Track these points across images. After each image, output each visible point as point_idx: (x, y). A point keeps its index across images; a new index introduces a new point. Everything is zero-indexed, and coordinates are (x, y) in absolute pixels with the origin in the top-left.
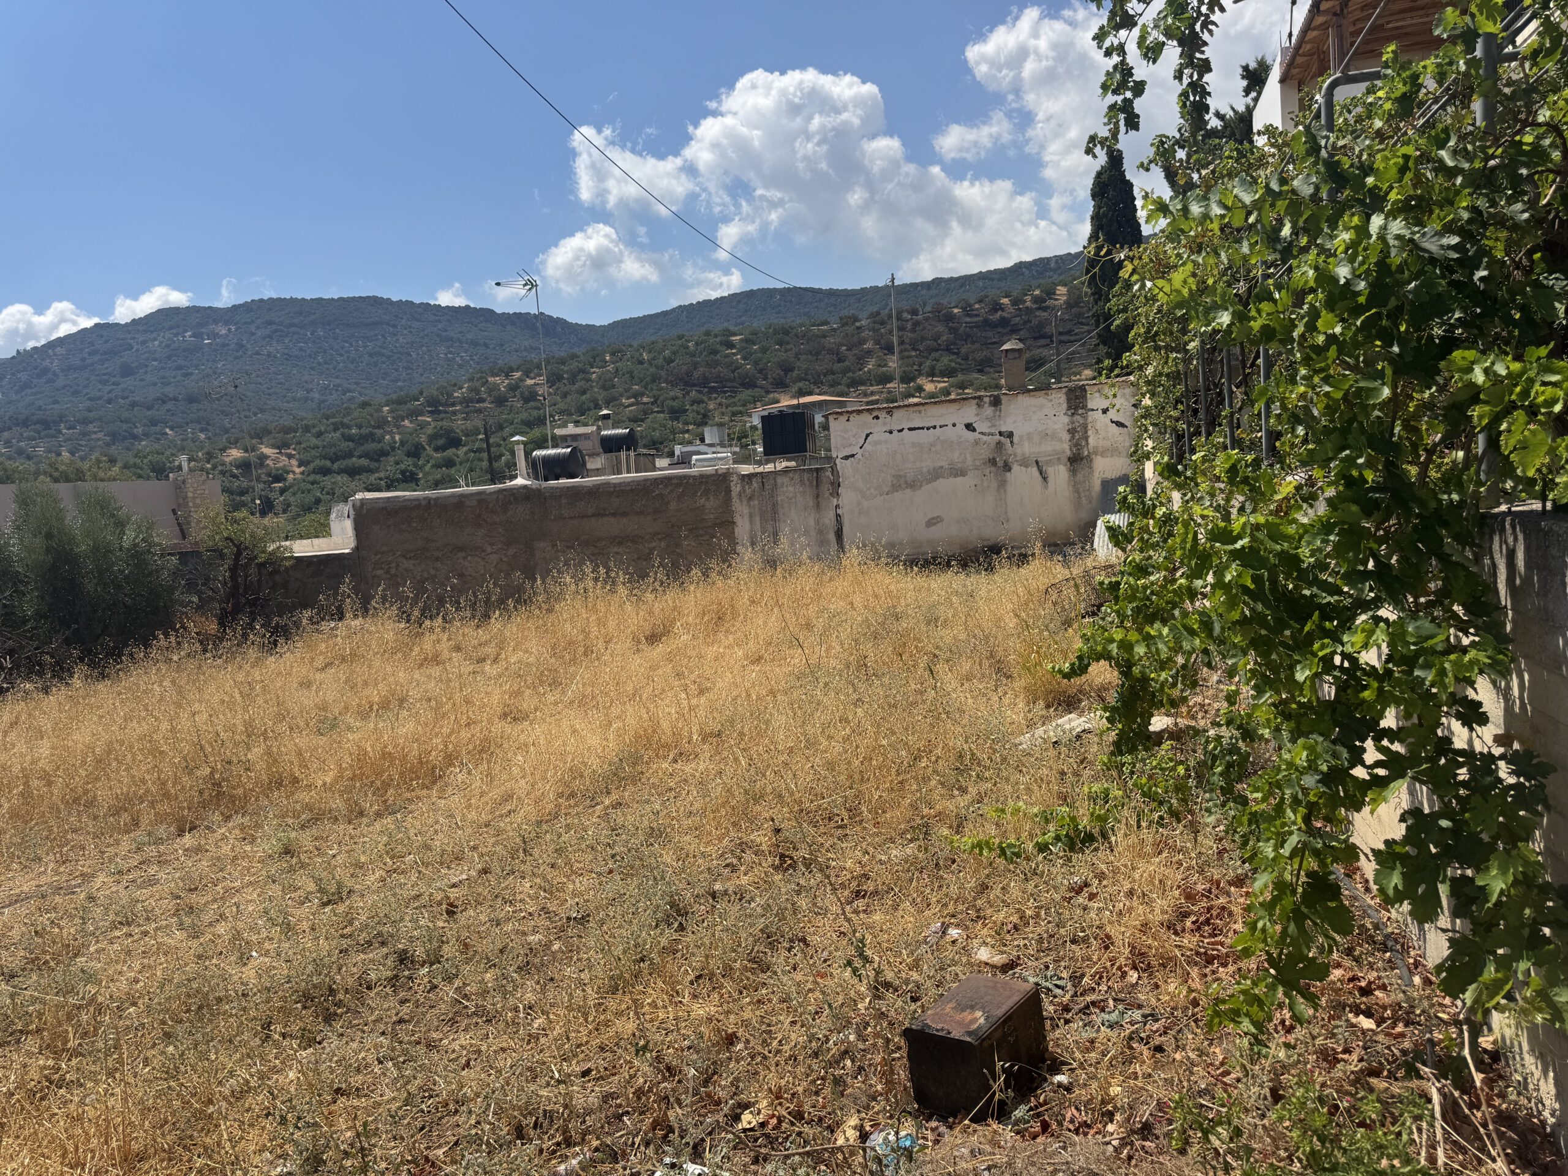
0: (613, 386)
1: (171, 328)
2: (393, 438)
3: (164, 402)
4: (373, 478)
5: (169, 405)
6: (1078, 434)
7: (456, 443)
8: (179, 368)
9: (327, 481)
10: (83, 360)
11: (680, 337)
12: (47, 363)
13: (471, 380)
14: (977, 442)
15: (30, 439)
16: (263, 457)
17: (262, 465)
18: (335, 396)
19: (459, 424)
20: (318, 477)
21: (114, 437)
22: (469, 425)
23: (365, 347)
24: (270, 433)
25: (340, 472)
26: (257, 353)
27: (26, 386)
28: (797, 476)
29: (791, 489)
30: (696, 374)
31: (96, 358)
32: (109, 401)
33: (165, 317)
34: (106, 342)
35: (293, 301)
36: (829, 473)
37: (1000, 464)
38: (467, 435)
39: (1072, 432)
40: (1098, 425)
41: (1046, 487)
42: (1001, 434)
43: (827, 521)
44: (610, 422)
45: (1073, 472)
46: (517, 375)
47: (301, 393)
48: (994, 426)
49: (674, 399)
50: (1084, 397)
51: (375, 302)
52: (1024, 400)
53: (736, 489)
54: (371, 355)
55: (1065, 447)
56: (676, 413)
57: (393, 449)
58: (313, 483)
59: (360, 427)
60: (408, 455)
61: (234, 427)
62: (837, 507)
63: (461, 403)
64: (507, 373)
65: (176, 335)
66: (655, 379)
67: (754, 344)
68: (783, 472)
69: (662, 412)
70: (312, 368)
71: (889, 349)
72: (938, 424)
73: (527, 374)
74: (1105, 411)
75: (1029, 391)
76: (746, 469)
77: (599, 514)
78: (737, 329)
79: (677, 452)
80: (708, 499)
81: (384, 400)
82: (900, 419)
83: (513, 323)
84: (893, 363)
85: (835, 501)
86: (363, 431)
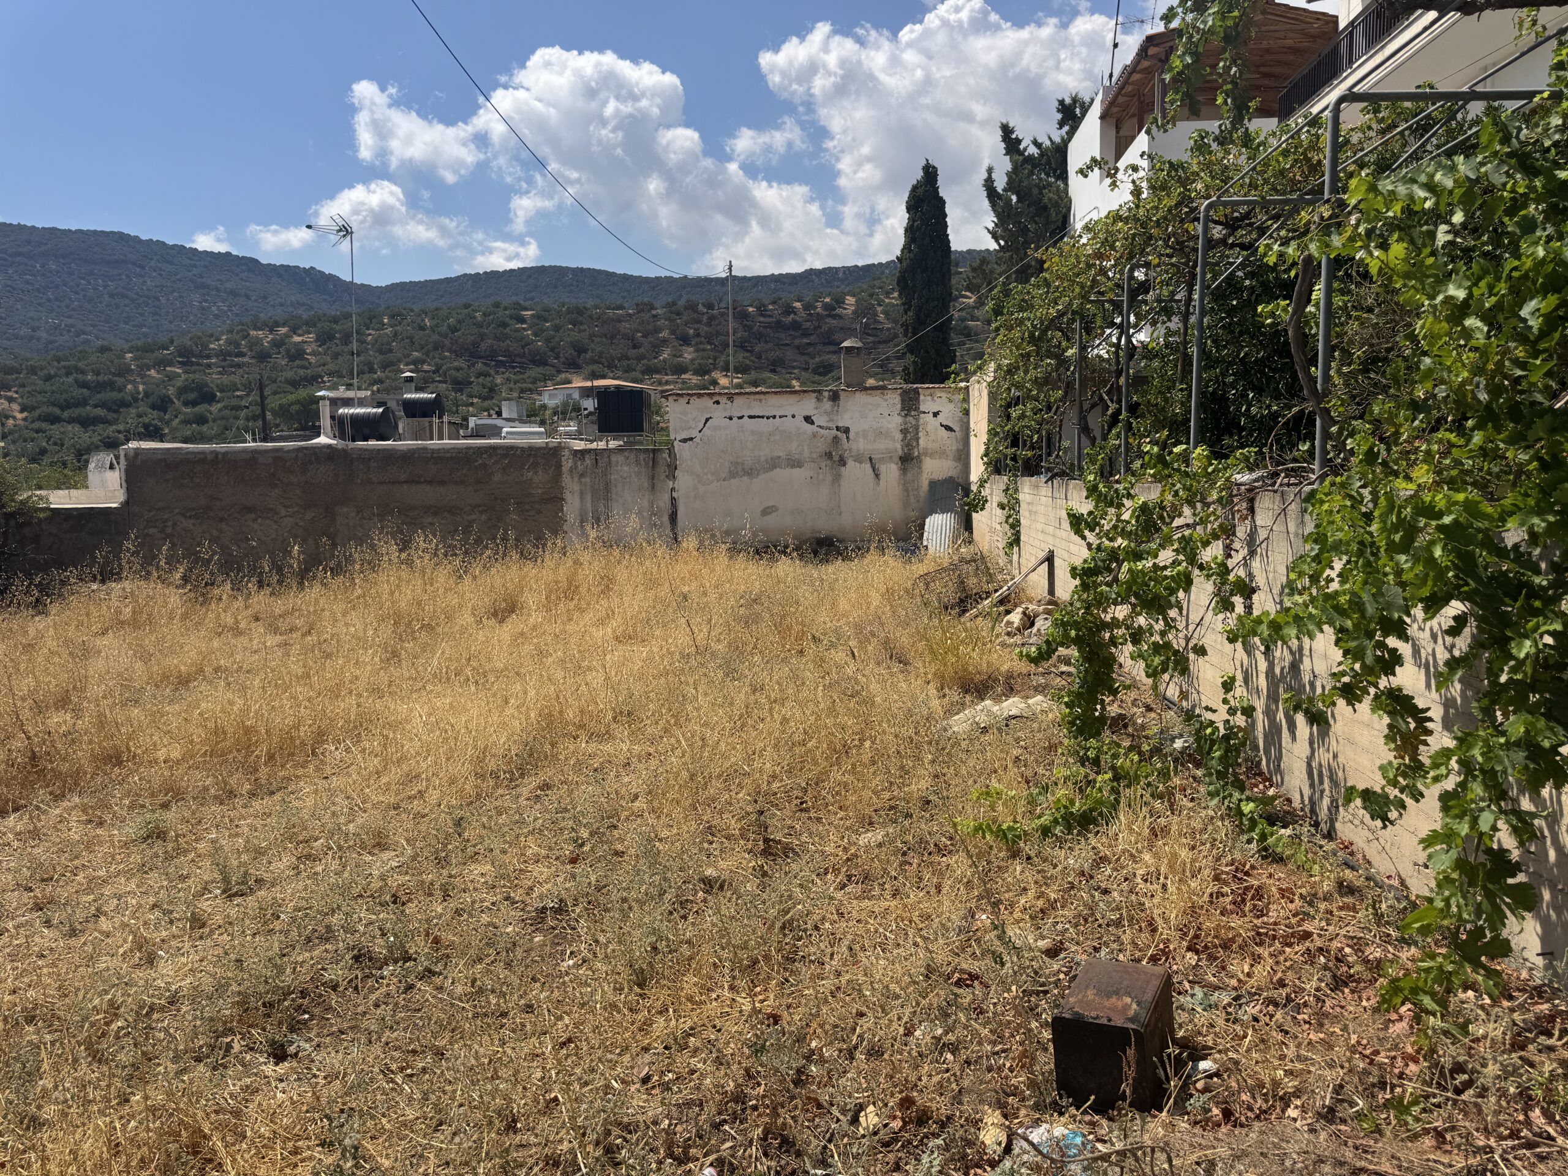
0: (391, 351)
2: (136, 388)
4: (110, 430)
6: (910, 435)
7: (210, 398)
9: (55, 430)
11: (467, 306)
13: (230, 331)
14: (814, 435)
18: (66, 337)
19: (214, 378)
20: (44, 425)
22: (226, 380)
23: (105, 287)
25: (71, 421)
28: (632, 456)
29: (626, 468)
30: (483, 346)
36: (666, 455)
37: (836, 458)
38: (222, 391)
39: (904, 432)
40: (929, 428)
41: (878, 484)
42: (838, 428)
43: (661, 504)
44: (413, 385)
45: (904, 471)
46: (283, 330)
47: (24, 331)
48: (831, 420)
49: (458, 369)
50: (917, 400)
51: (121, 238)
52: (861, 398)
53: (567, 464)
54: (112, 296)
55: (898, 447)
56: (460, 385)
57: (136, 400)
58: (38, 431)
59: (98, 374)
60: (153, 407)
62: (673, 489)
63: (217, 356)
64: (272, 327)
66: (437, 347)
67: (546, 321)
68: (619, 450)
69: (445, 382)
70: (40, 304)
71: (685, 340)
72: (778, 414)
73: (294, 331)
74: (936, 414)
75: (866, 389)
76: (579, 445)
77: (412, 481)
78: (527, 304)
79: (472, 424)
80: (536, 473)
81: (126, 346)
82: (740, 406)
83: (280, 276)
84: (688, 354)
85: (671, 484)
86: (100, 378)
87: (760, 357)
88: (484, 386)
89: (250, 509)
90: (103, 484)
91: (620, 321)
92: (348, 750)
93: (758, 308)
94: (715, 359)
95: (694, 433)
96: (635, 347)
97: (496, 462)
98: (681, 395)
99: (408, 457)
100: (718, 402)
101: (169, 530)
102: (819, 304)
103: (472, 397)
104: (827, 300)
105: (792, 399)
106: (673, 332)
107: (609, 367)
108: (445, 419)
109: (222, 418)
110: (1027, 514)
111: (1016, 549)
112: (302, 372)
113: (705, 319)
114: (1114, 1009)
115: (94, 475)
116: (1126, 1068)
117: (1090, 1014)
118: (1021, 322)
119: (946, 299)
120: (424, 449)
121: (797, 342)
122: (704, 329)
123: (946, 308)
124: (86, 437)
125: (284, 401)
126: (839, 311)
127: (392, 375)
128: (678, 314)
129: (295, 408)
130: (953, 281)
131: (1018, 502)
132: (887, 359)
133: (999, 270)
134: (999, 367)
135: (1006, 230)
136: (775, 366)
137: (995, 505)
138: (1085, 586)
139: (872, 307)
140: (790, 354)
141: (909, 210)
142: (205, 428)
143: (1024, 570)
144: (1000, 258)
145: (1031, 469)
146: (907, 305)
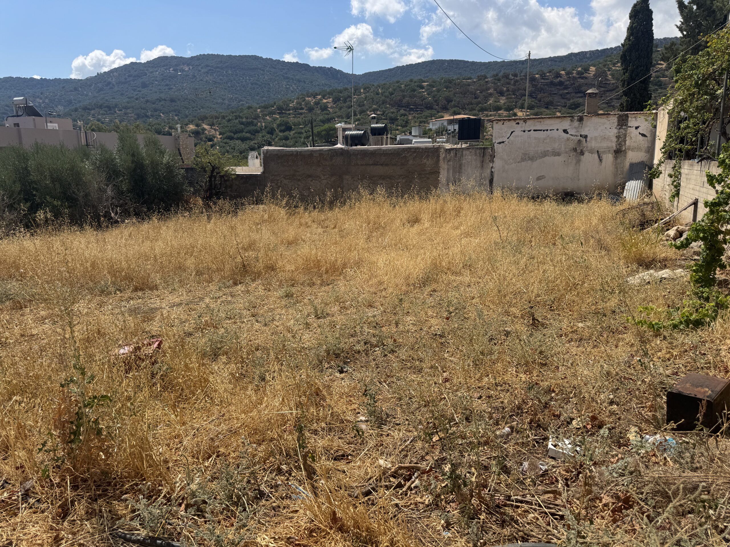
0: (364, 105)
1: (164, 66)
2: (261, 125)
3: (160, 101)
4: (252, 143)
5: (162, 103)
6: (621, 139)
7: (289, 129)
8: (167, 85)
9: (232, 143)
10: (126, 79)
11: (398, 82)
12: (110, 80)
13: (298, 98)
14: (568, 139)
15: (103, 114)
16: (204, 130)
17: (203, 133)
18: (235, 103)
19: (291, 120)
20: (228, 141)
21: (139, 116)
22: (296, 120)
23: (250, 80)
24: (207, 118)
25: (238, 139)
26: (201, 80)
27: (101, 90)
28: (473, 151)
29: (470, 157)
30: (404, 101)
31: (131, 78)
32: (137, 99)
33: (162, 61)
34: (135, 71)
35: (218, 56)
36: (490, 151)
37: (579, 151)
38: (295, 125)
39: (618, 137)
40: (632, 135)
41: (601, 165)
42: (581, 136)
43: (486, 175)
44: (375, 120)
45: (616, 158)
46: (319, 97)
47: (220, 101)
48: (578, 131)
49: (393, 113)
50: (627, 120)
52: (595, 120)
53: (442, 155)
54: (252, 84)
55: (614, 145)
56: (393, 120)
57: (261, 130)
58: (226, 143)
59: (247, 118)
60: (268, 133)
61: (190, 114)
62: (492, 167)
63: (293, 110)
64: (314, 96)
65: (166, 69)
66: (384, 102)
67: (434, 87)
68: (467, 149)
69: (386, 119)
70: (225, 89)
71: (501, 94)
72: (549, 129)
73: (324, 97)
74: (637, 128)
75: (599, 115)
76: (448, 146)
77: (375, 164)
78: (425, 79)
79: (398, 139)
80: (428, 160)
81: (258, 106)
82: (530, 125)
83: (318, 71)
84: (503, 100)
85: (491, 165)
86: (248, 120)
87: (540, 101)
88: (403, 121)
89: (310, 176)
90: (254, 165)
91: (469, 85)
92: (355, 272)
93: (541, 75)
94: (516, 102)
95: (505, 139)
96: (476, 98)
97: (411, 155)
98: (500, 120)
99: (373, 153)
100: (518, 123)
101: (279, 184)
102: (575, 72)
103: (398, 126)
104: (580, 69)
105: (558, 120)
106: (495, 90)
107: (463, 109)
108: (389, 136)
109: (295, 138)
110: (685, 180)
111: (676, 199)
112: (326, 116)
113: (512, 82)
114: (699, 392)
115: (250, 162)
116: (700, 408)
117: (686, 392)
118: (691, 76)
119: (649, 65)
120: (380, 149)
121: (561, 92)
122: (512, 87)
123: (648, 70)
124: (244, 146)
125: (319, 130)
126: (585, 75)
127: (364, 117)
128: (499, 80)
129: (323, 133)
130: (654, 56)
131: (680, 173)
132: (611, 99)
133: (681, 48)
134: (676, 100)
135: (687, 26)
136: (548, 105)
137: (666, 175)
138: (712, 212)
139: (605, 72)
140: (556, 98)
141: (630, 18)
142: (288, 142)
143: (679, 209)
144: (683, 42)
145: (689, 156)
146: (625, 70)
